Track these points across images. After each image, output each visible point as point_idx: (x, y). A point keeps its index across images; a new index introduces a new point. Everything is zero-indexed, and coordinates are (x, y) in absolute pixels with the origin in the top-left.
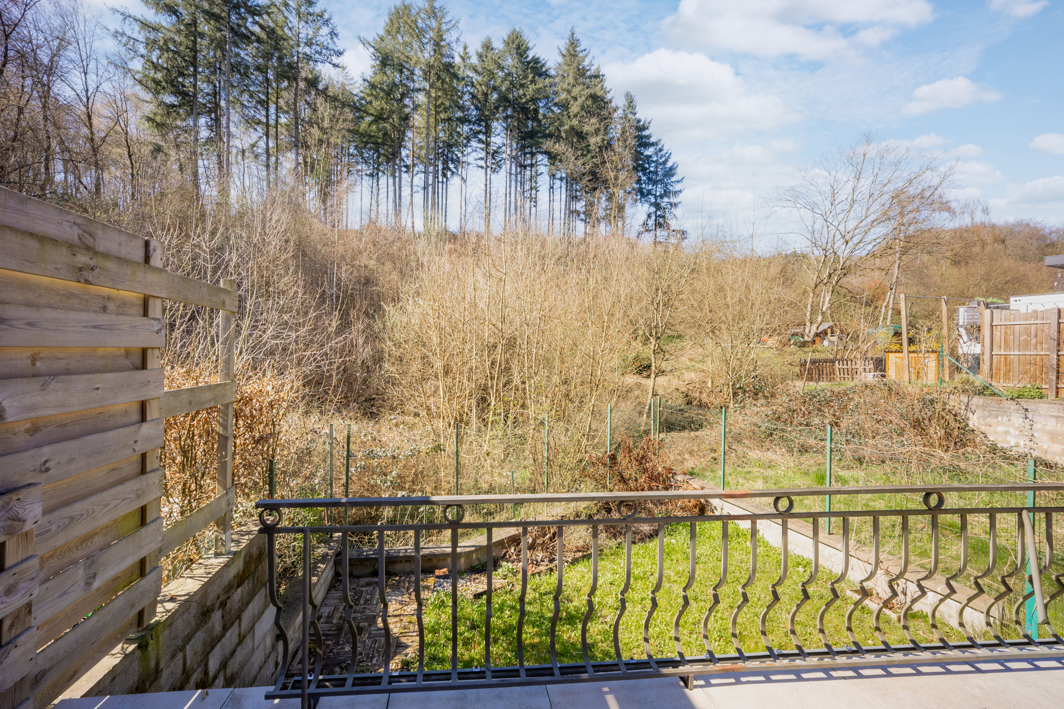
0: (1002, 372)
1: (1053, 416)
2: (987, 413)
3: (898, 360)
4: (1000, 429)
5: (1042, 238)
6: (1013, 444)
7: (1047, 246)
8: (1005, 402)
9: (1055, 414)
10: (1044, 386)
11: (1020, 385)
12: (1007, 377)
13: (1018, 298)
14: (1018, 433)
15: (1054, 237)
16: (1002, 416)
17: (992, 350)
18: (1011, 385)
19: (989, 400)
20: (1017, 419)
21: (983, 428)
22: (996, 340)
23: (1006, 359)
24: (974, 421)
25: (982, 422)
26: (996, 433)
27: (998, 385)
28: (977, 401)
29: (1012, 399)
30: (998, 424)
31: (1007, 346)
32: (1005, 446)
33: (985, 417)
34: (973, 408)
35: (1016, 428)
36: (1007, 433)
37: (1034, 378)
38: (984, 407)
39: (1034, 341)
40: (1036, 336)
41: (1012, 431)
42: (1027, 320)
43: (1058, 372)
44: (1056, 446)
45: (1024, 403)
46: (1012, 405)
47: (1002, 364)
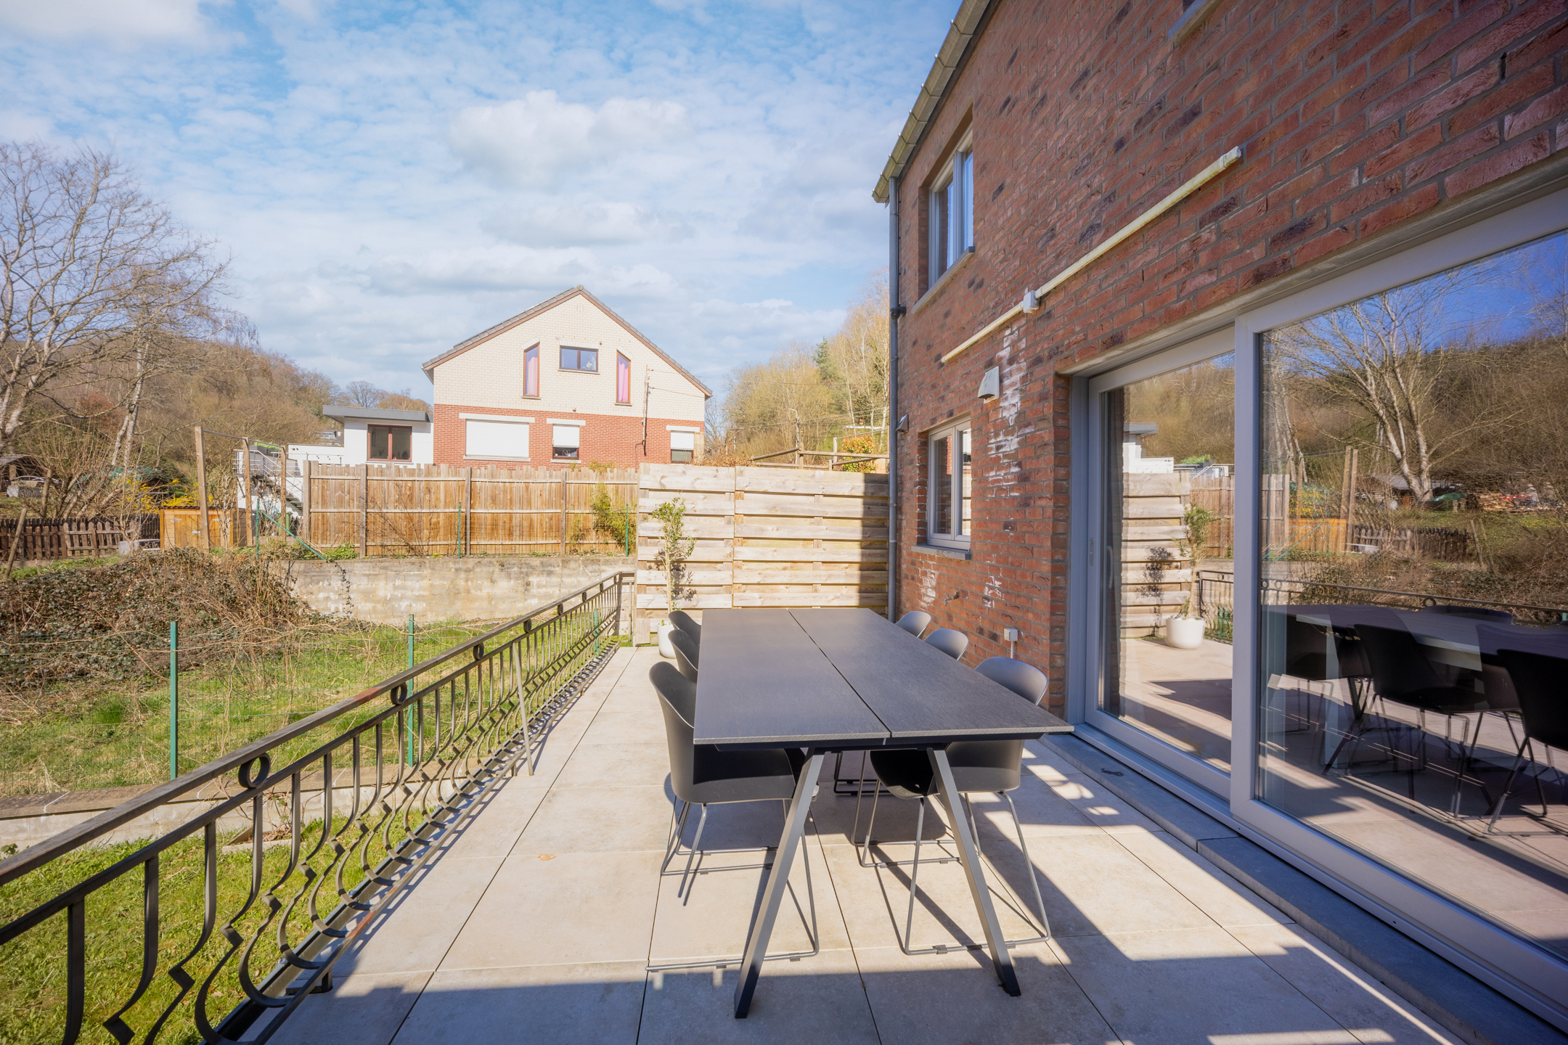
0: (320, 532)
1: (365, 575)
2: (308, 580)
3: (178, 520)
4: (321, 595)
5: (296, 379)
6: (333, 610)
7: (300, 389)
8: (325, 565)
9: (367, 572)
10: (356, 545)
11: (336, 545)
12: (324, 539)
13: (295, 447)
14: (337, 597)
15: (306, 381)
16: (323, 581)
17: (310, 507)
18: (328, 545)
19: (310, 564)
20: (337, 583)
21: (305, 598)
22: (314, 495)
23: (323, 516)
24: (297, 590)
25: (304, 591)
26: (318, 601)
27: (317, 546)
28: (298, 566)
29: (331, 561)
30: (320, 591)
31: (324, 504)
32: (327, 613)
33: (306, 585)
34: (295, 575)
35: (336, 592)
36: (327, 599)
37: (348, 537)
38: (305, 573)
39: (347, 497)
40: (349, 493)
41: (332, 596)
42: (341, 475)
43: (367, 530)
44: (368, 605)
45: (343, 565)
46: (331, 568)
47: (320, 522)
